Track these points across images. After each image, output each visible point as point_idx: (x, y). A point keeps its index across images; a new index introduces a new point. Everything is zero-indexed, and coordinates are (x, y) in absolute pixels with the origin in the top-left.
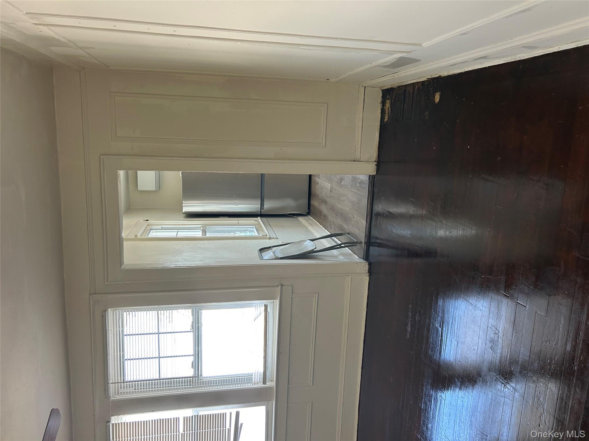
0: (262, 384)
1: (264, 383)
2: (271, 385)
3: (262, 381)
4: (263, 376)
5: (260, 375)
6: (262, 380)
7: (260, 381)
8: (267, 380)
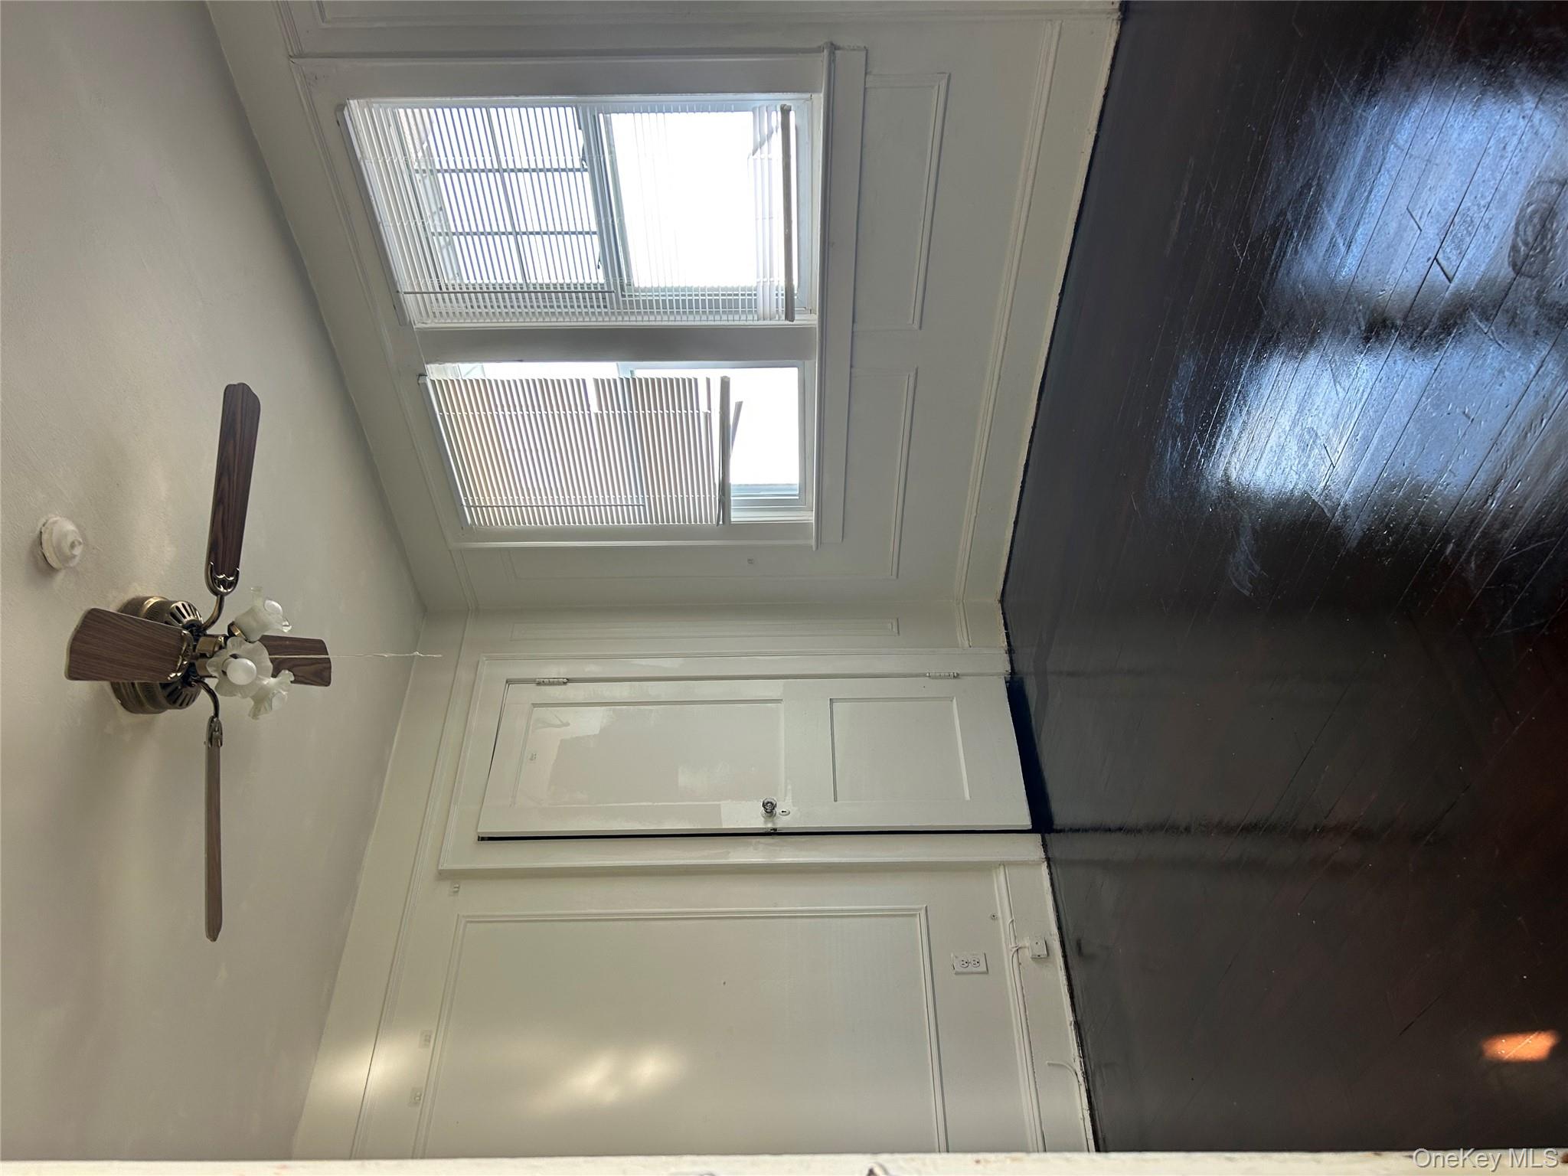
0: (783, 317)
1: (789, 315)
2: (809, 323)
3: (784, 309)
4: (784, 297)
5: (777, 295)
6: (782, 309)
7: (777, 311)
8: (796, 309)
